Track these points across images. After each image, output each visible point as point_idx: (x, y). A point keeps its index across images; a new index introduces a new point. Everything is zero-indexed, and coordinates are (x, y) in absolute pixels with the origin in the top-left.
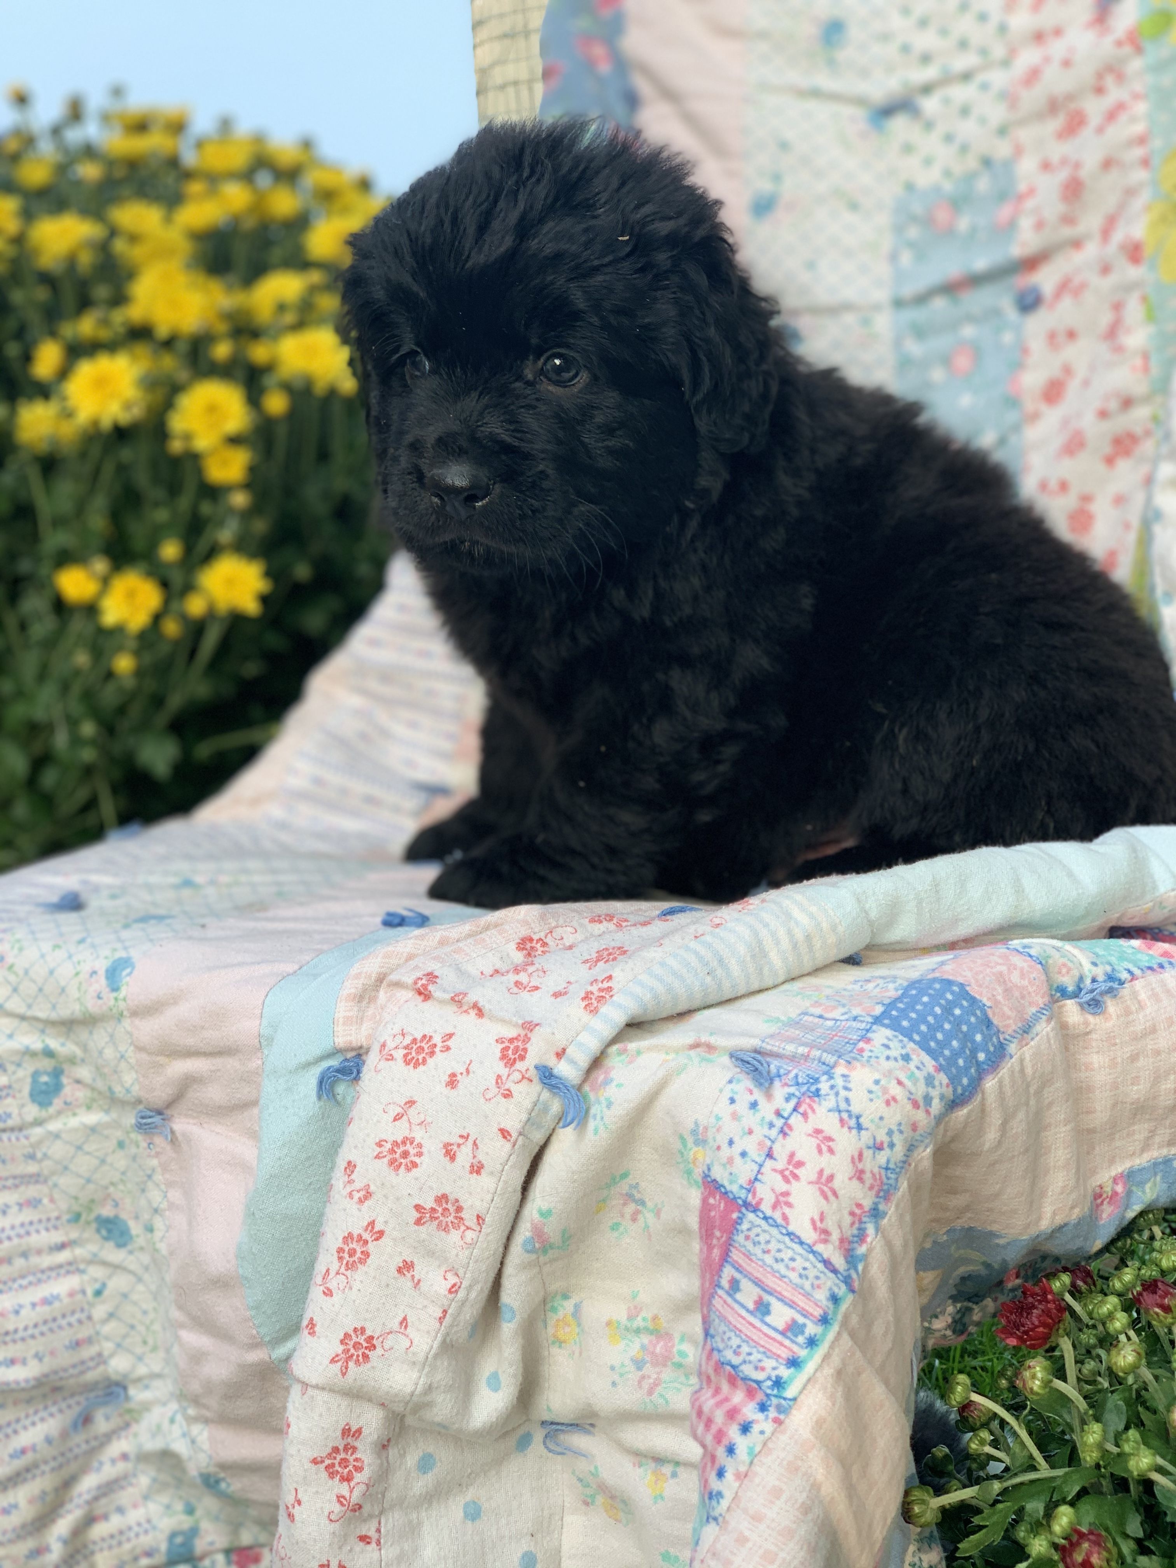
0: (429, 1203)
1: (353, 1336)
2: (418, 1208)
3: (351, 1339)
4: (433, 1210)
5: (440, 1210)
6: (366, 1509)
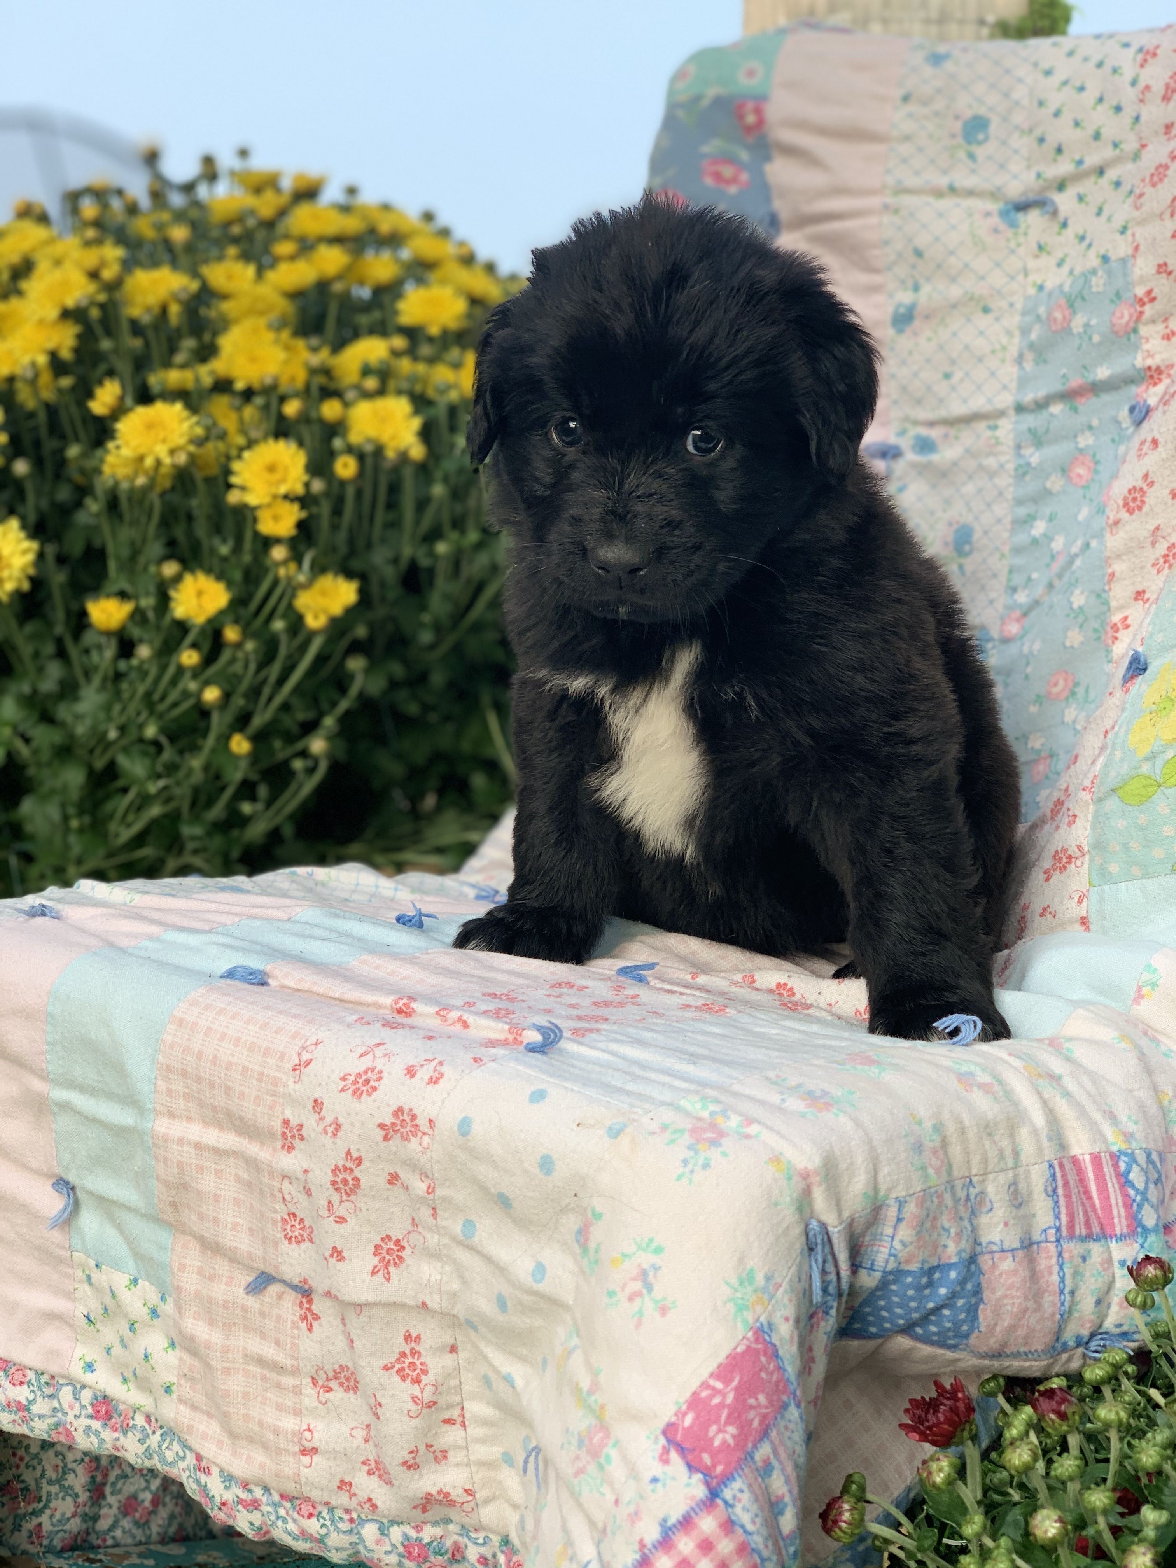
0: (389, 1119)
1: (383, 1245)
2: (382, 1126)
3: (382, 1248)
4: (393, 1124)
5: (399, 1122)
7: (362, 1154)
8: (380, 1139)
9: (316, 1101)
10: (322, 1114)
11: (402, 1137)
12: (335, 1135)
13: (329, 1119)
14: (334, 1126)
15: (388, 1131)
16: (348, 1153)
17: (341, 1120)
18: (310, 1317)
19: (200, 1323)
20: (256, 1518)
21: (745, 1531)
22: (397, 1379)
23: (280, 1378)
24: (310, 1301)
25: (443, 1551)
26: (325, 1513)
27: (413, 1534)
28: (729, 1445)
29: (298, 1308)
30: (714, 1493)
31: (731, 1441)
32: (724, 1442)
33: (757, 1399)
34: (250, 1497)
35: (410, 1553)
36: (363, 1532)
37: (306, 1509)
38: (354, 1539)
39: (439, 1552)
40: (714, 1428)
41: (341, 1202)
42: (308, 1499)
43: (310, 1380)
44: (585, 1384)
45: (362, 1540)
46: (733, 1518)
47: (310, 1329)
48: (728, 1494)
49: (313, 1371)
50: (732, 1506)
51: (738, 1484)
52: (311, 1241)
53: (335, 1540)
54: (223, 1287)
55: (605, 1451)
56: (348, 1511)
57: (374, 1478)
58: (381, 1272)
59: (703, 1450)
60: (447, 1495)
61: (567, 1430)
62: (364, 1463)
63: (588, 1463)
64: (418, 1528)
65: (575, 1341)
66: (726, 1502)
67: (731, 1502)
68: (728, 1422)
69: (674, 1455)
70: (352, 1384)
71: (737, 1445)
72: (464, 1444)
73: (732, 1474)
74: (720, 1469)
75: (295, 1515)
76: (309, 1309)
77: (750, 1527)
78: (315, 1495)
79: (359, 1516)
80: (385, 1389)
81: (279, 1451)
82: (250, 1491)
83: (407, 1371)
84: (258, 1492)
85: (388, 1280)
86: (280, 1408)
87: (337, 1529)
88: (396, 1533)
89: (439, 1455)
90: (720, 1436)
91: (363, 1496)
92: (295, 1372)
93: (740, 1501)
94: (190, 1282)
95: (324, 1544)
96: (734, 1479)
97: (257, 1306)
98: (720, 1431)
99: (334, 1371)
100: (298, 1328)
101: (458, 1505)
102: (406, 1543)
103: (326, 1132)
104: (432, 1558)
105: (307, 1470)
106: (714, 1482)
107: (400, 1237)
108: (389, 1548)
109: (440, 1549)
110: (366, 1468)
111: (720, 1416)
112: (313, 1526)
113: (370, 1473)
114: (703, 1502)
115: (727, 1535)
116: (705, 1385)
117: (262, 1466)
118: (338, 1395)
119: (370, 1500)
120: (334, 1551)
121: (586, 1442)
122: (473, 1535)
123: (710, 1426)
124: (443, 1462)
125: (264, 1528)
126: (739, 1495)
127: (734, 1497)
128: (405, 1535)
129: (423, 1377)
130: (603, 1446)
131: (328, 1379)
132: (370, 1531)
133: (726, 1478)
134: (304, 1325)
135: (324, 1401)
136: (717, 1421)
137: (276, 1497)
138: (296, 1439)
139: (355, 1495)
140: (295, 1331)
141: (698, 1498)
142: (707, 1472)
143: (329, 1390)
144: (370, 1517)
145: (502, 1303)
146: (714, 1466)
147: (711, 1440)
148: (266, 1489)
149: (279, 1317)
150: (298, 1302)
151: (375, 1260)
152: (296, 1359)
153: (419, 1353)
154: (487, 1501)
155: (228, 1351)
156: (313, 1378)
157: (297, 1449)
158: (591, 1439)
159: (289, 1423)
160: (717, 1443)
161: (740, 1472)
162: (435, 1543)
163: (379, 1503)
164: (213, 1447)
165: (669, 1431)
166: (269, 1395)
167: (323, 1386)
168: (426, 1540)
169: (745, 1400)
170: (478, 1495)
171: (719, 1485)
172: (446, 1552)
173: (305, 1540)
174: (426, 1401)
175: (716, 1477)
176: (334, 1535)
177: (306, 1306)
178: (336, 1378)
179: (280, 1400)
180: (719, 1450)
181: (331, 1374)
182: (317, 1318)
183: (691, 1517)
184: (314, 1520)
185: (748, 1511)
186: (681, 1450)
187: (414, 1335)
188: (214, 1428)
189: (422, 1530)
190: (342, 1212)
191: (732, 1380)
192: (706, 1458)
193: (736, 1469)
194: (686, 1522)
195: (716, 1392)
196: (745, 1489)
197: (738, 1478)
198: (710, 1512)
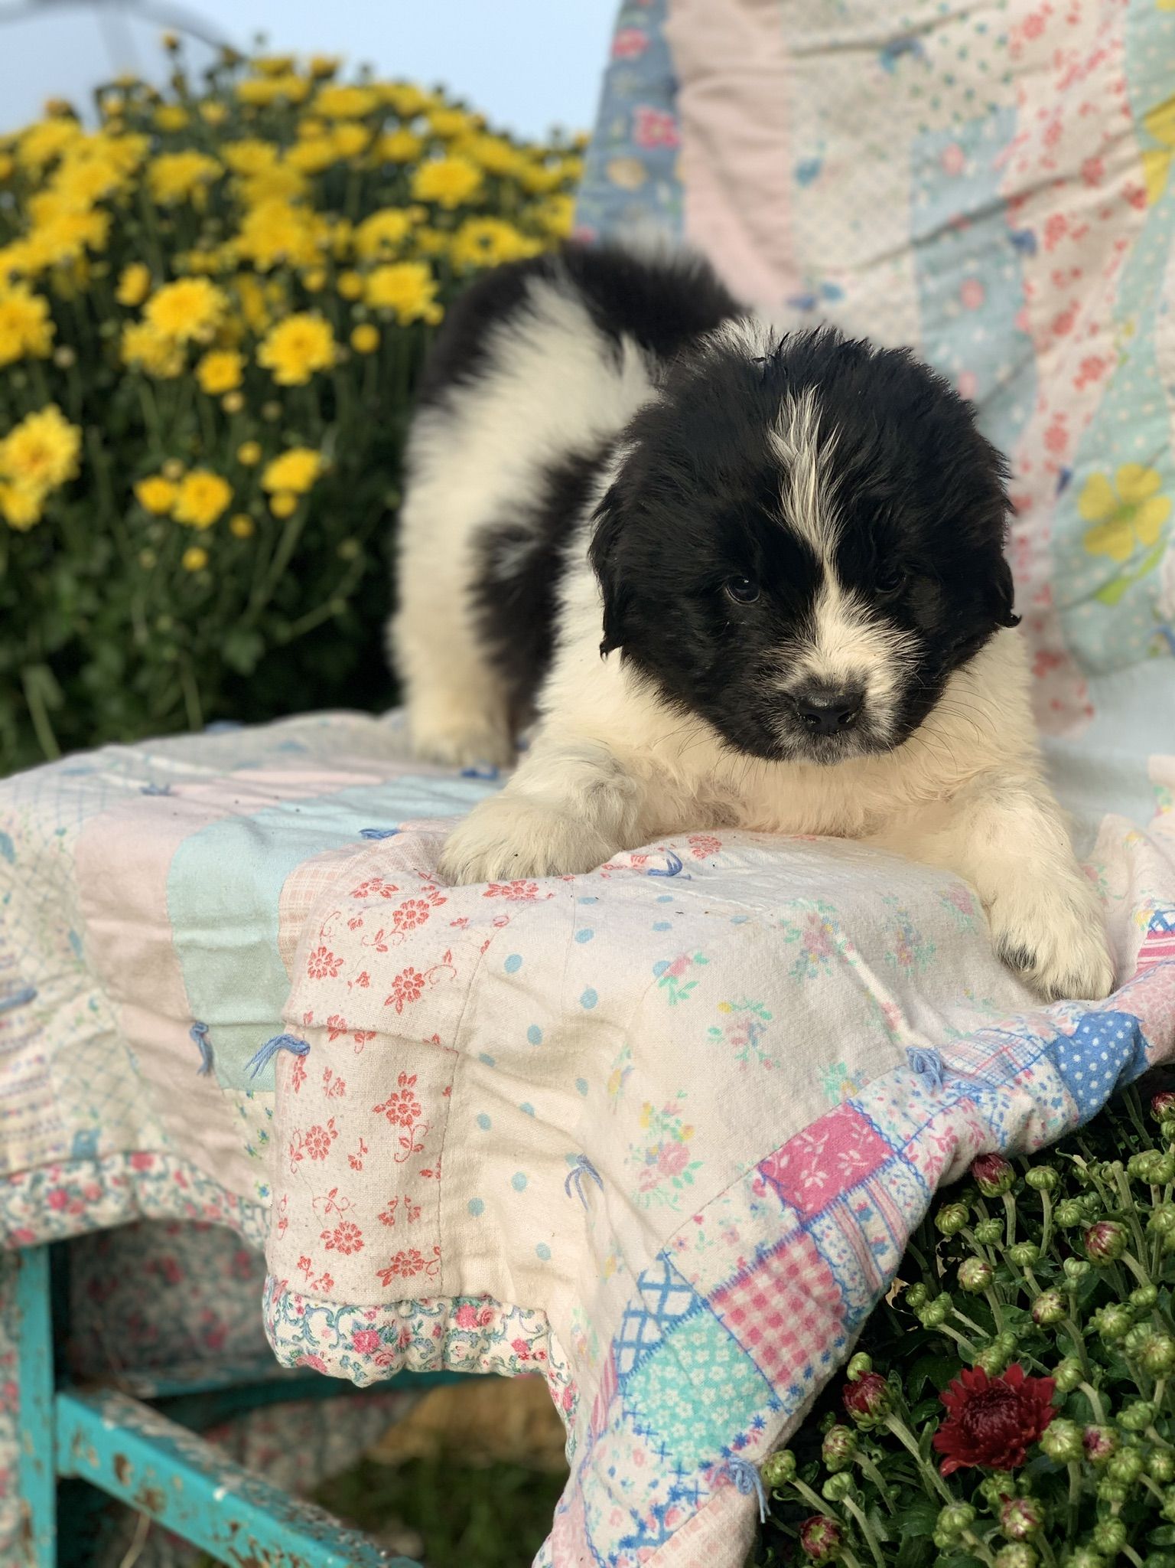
6: (428, 1148)
21: (831, 1263)
22: (386, 1121)
28: (820, 1188)
30: (804, 1227)
31: (821, 1184)
32: (814, 1184)
40: (805, 1173)
46: (821, 1250)
48: (817, 1228)
50: (820, 1240)
51: (826, 1221)
59: (796, 1189)
63: (660, 1178)
66: (814, 1236)
67: (819, 1236)
68: (818, 1168)
69: (769, 1189)
73: (821, 1212)
74: (809, 1207)
77: (837, 1261)
85: (399, 1012)
90: (811, 1179)
93: (827, 1236)
96: (823, 1216)
98: (810, 1175)
106: (804, 1217)
111: (811, 1163)
114: (795, 1233)
115: (813, 1264)
116: (798, 1136)
123: (800, 1170)
126: (827, 1231)
127: (823, 1232)
133: (817, 1215)
136: (809, 1166)
141: (790, 1229)
142: (799, 1208)
146: (805, 1204)
147: (803, 1182)
160: (808, 1184)
161: (829, 1212)
165: (763, 1166)
169: (834, 1153)
171: (808, 1220)
175: (806, 1213)
180: (810, 1190)
183: (784, 1245)
185: (835, 1246)
186: (776, 1185)
187: (410, 1075)
191: (821, 1136)
192: (798, 1195)
193: (825, 1209)
194: (780, 1249)
195: (806, 1143)
196: (832, 1225)
197: (827, 1216)
198: (800, 1242)
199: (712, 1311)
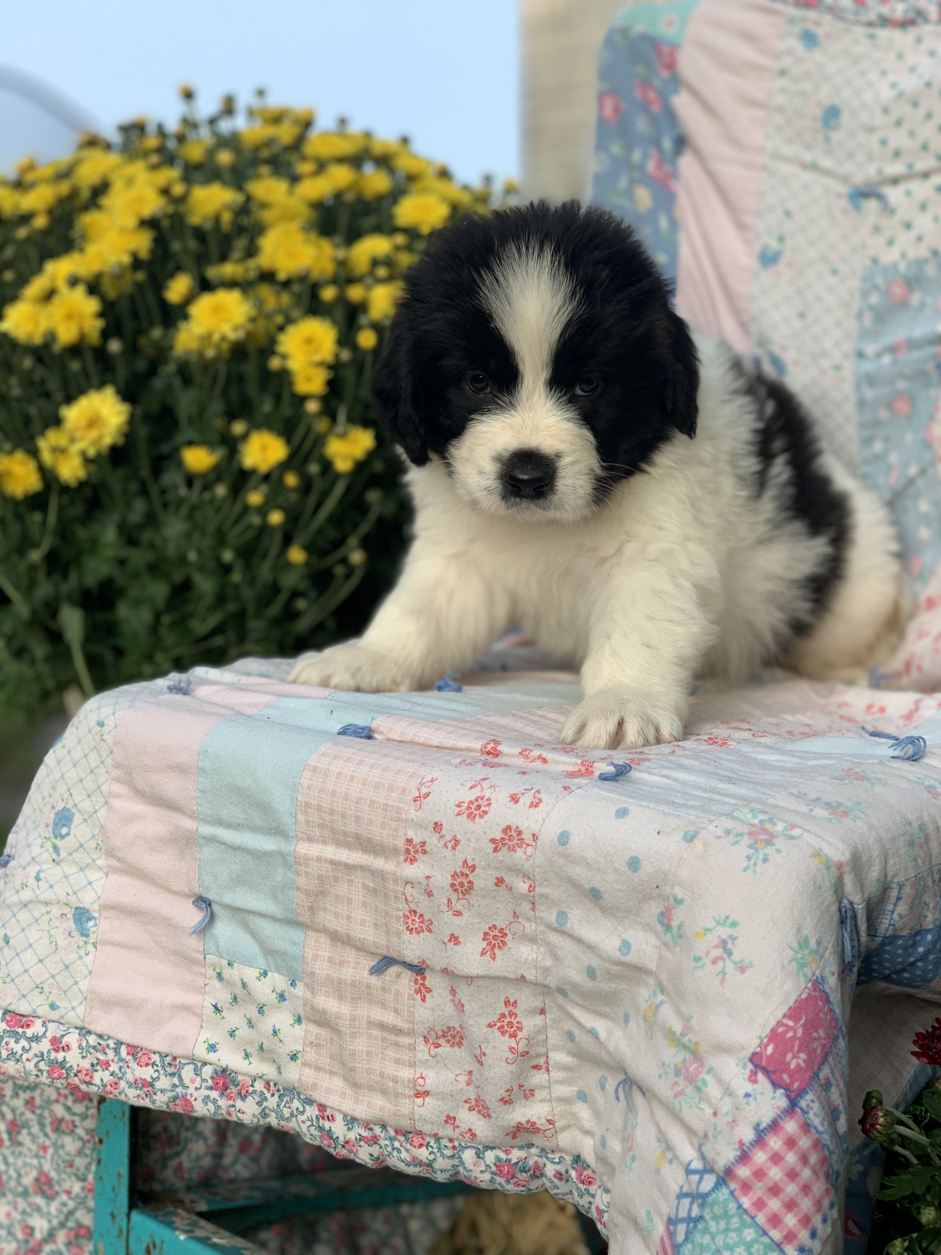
0: (498, 835)
1: (491, 933)
2: (493, 841)
3: (490, 935)
4: (502, 839)
5: (507, 837)
7: (476, 863)
8: (491, 851)
9: (436, 824)
10: (442, 833)
11: (509, 848)
12: (454, 848)
13: (448, 838)
14: (453, 842)
15: (497, 845)
16: (465, 862)
17: (459, 837)
18: (423, 990)
19: (331, 999)
20: (375, 1150)
21: (817, 1131)
22: (498, 1034)
23: (397, 1038)
24: (424, 978)
25: (527, 1169)
26: (432, 1143)
27: (503, 1156)
28: (802, 1068)
29: (413, 984)
30: (793, 1103)
31: (803, 1064)
32: (798, 1065)
33: (818, 1033)
34: (371, 1134)
35: (501, 1171)
36: (463, 1156)
37: (417, 1140)
38: (456, 1162)
39: (523, 1170)
40: (789, 1056)
41: (458, 899)
42: (420, 1133)
43: (422, 1039)
44: (678, 1027)
45: (462, 1163)
46: (809, 1121)
47: (424, 999)
48: (803, 1104)
49: (426, 1032)
50: (807, 1113)
51: (810, 1096)
52: (430, 931)
53: (441, 1163)
54: (351, 970)
55: (701, 1076)
56: (451, 1140)
57: (474, 1113)
58: (489, 953)
59: (783, 1072)
60: (534, 1124)
61: (664, 1064)
62: (466, 1102)
63: (686, 1087)
64: (507, 1152)
65: (660, 997)
66: (802, 1109)
67: (806, 1110)
68: (800, 1051)
69: (760, 1076)
70: (457, 1040)
71: (807, 1067)
72: (547, 1084)
73: (805, 1089)
74: (796, 1085)
75: (408, 1146)
76: (423, 985)
77: (820, 1128)
78: (426, 1128)
79: (460, 1144)
80: (488, 1042)
81: (397, 1095)
82: (371, 1129)
83: (506, 1028)
84: (377, 1130)
85: (494, 959)
86: (397, 1061)
87: (443, 1155)
88: (490, 1156)
89: (528, 1093)
90: (795, 1061)
91: (464, 1127)
92: (411, 1033)
93: (812, 1108)
94: (322, 969)
95: (432, 1167)
96: (807, 1093)
97: (379, 984)
98: (794, 1057)
99: (443, 1031)
100: (414, 999)
101: (541, 1132)
102: (498, 1163)
103: (447, 847)
104: (518, 1175)
105: (420, 1109)
106: (793, 1095)
107: (504, 927)
108: (484, 1168)
109: (525, 1167)
110: (468, 1105)
111: (793, 1047)
112: (423, 1154)
113: (470, 1109)
114: (786, 1110)
115: (805, 1134)
116: (780, 1023)
117: (382, 1109)
118: (445, 1049)
119: (470, 1130)
120: (439, 1172)
121: (683, 1071)
122: (550, 1156)
123: (786, 1053)
124: (531, 1099)
125: (381, 1157)
126: (811, 1105)
127: (808, 1106)
128: (498, 1159)
129: (518, 1033)
130: (698, 1073)
131: (437, 1038)
132: (468, 1156)
133: (801, 1092)
134: (418, 997)
135: (434, 1054)
136: (792, 1050)
137: (392, 1133)
138: (411, 1086)
139: (458, 1127)
140: (412, 1002)
141: (782, 1107)
142: (787, 1088)
143: (439, 1046)
144: (469, 1145)
145: (591, 973)
146: (792, 1083)
147: (788, 1064)
148: (384, 1127)
149: (397, 992)
150: (413, 979)
151: (484, 944)
152: (412, 1022)
153: (516, 1014)
154: (564, 1129)
155: (355, 1020)
156: (425, 1037)
157: (412, 1093)
158: (687, 1069)
159: (406, 1073)
160: (792, 1066)
161: (812, 1088)
162: (521, 1163)
163: (478, 1133)
164: (337, 1098)
165: (754, 1058)
166: (388, 1052)
167: (433, 1043)
168: (514, 1160)
169: (810, 1034)
170: (557, 1124)
171: (796, 1097)
172: (529, 1170)
173: (416, 1166)
174: (520, 1051)
175: (794, 1092)
176: (440, 1160)
177: (420, 982)
178: (444, 1036)
179: (398, 1056)
180: (795, 1072)
181: (440, 1033)
182: (429, 990)
183: (777, 1122)
184: (424, 1149)
185: (818, 1116)
186: (766, 1072)
187: (512, 1001)
188: (337, 1083)
189: (510, 1153)
190: (459, 907)
191: (800, 1019)
192: (785, 1077)
193: (808, 1085)
194: (774, 1126)
195: (789, 1028)
196: (816, 1100)
197: (810, 1092)
198: (791, 1118)
199: (728, 1187)
